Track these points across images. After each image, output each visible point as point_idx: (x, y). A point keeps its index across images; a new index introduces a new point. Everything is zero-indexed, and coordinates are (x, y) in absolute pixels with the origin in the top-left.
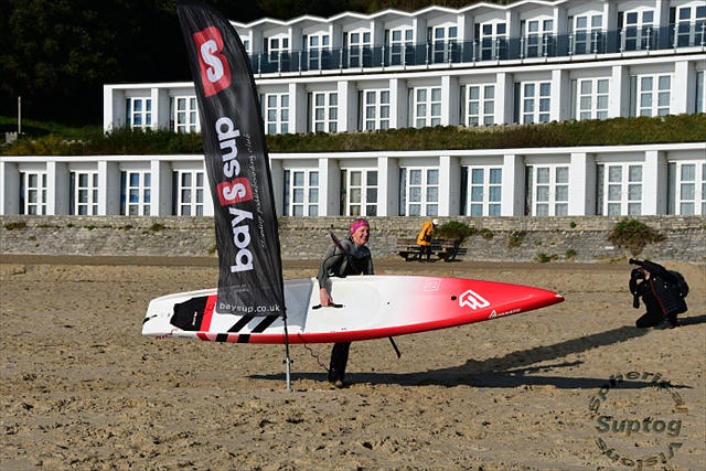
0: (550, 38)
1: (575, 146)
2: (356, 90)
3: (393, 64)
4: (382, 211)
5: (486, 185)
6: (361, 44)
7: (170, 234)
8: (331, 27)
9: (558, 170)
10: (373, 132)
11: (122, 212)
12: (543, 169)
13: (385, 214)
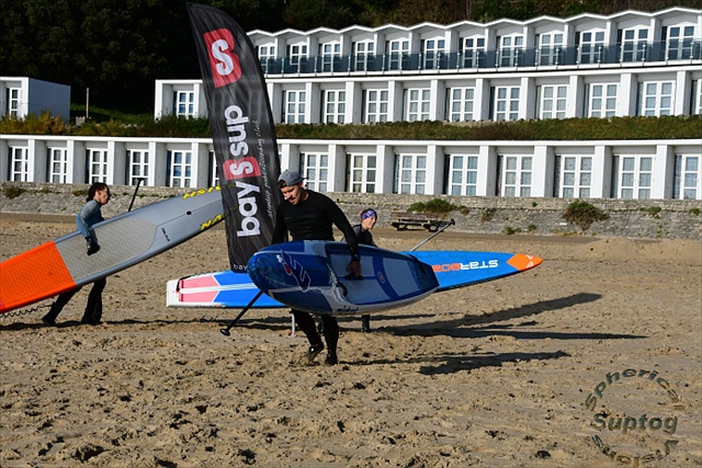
0: (520, 52)
1: (538, 139)
2: (361, 90)
3: (392, 69)
4: (379, 189)
5: (465, 170)
6: (366, 52)
8: (342, 37)
9: (523, 159)
10: (374, 124)
11: (167, 184)
12: (511, 158)
13: (381, 192)
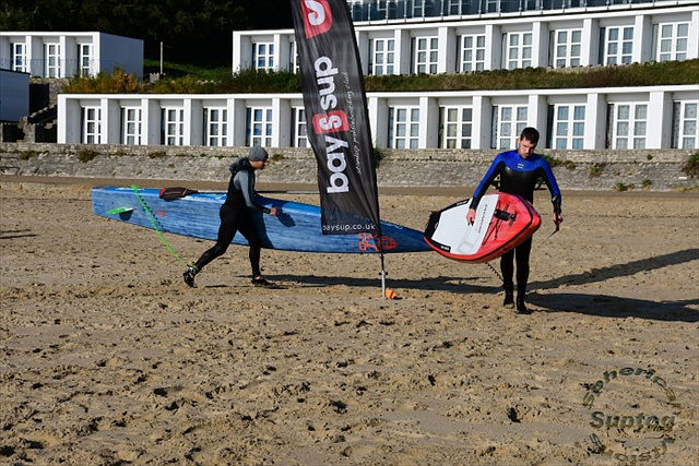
1: (654, 85)
2: (455, 36)
3: (489, 11)
4: (475, 144)
5: (571, 121)
7: (288, 163)
9: (637, 107)
10: (470, 73)
11: (247, 144)
12: (623, 106)
13: (478, 147)
